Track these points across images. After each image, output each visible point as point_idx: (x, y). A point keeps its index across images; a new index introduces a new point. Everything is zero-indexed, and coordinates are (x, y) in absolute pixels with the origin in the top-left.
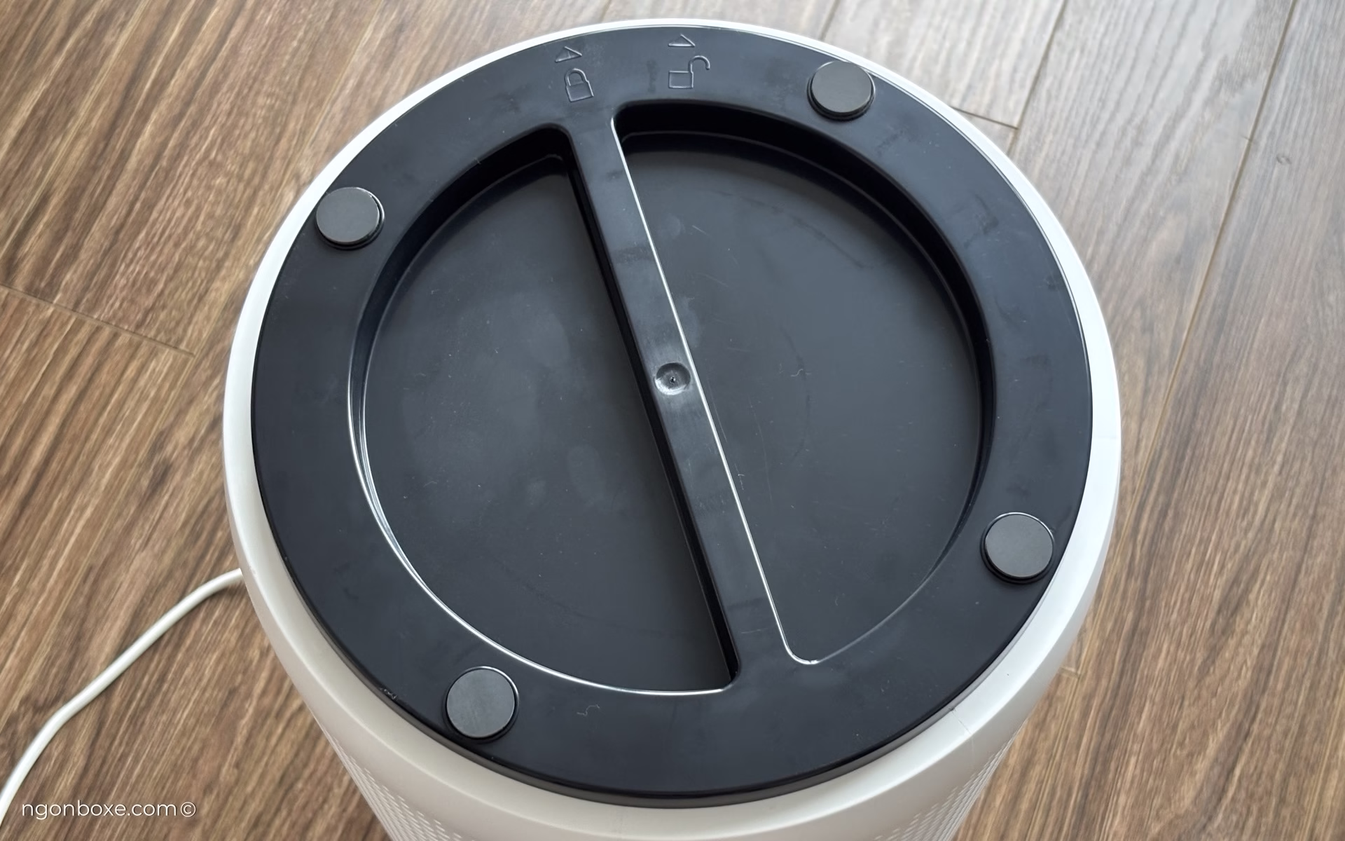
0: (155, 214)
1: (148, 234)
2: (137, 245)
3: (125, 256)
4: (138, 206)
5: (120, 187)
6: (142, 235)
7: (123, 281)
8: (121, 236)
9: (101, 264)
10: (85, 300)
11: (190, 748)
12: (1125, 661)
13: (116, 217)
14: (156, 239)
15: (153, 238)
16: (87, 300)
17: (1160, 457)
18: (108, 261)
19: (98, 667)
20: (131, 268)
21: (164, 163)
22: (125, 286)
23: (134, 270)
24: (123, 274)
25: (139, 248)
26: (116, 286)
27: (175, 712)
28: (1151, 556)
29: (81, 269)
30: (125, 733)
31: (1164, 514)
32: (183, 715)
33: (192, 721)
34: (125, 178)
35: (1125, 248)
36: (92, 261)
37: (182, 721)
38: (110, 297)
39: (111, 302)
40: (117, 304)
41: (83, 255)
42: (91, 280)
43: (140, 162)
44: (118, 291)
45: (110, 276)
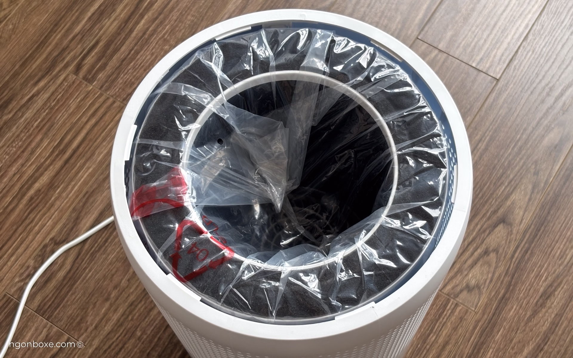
0: (139, 57)
1: (134, 64)
2: (129, 67)
3: (124, 71)
4: (133, 52)
5: (127, 43)
6: (132, 64)
7: (121, 81)
8: (124, 63)
9: (114, 72)
10: (105, 86)
11: (112, 270)
12: (496, 309)
13: (123, 55)
14: (137, 66)
15: (136, 66)
16: (106, 86)
17: (530, 227)
18: (117, 72)
19: (82, 232)
20: (125, 76)
21: (146, 36)
22: (122, 83)
23: (126, 77)
24: (122, 78)
25: (130, 69)
26: (118, 82)
27: (109, 255)
28: (517, 268)
29: (106, 73)
30: (88, 259)
31: (526, 252)
32: (111, 257)
33: (115, 259)
34: (130, 39)
35: (534, 138)
36: (111, 71)
37: (111, 259)
38: (115, 86)
39: (115, 88)
40: (117, 90)
41: (108, 68)
42: (109, 78)
43: (137, 34)
44: (118, 85)
45: (116, 78)
